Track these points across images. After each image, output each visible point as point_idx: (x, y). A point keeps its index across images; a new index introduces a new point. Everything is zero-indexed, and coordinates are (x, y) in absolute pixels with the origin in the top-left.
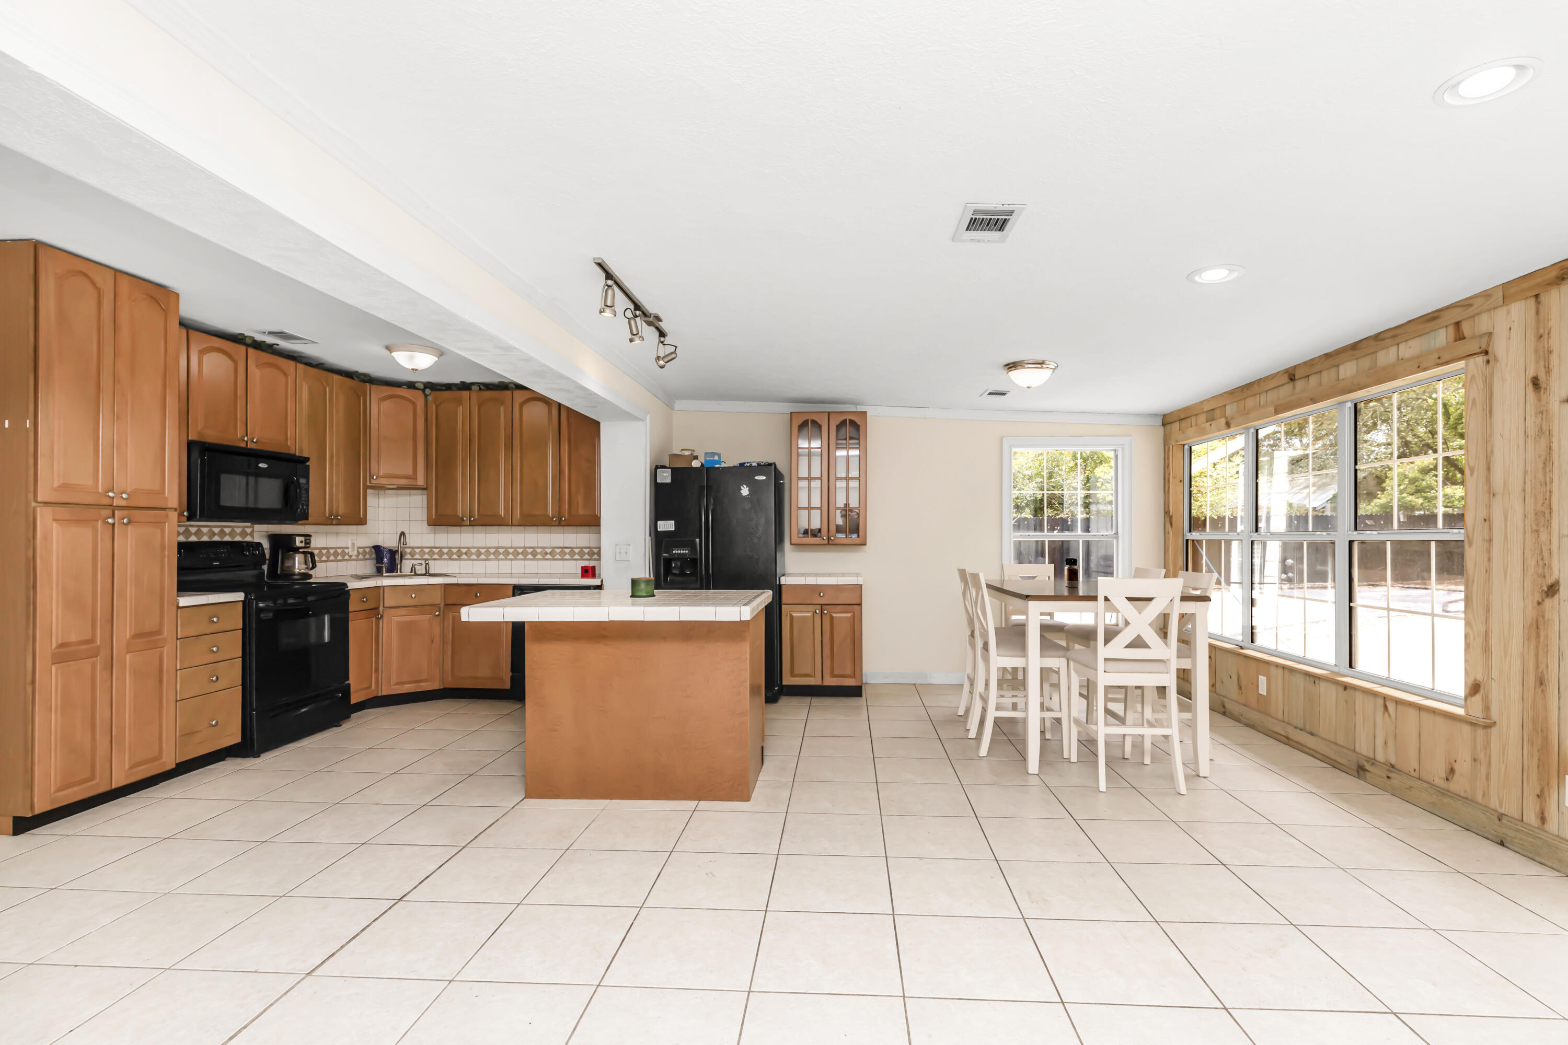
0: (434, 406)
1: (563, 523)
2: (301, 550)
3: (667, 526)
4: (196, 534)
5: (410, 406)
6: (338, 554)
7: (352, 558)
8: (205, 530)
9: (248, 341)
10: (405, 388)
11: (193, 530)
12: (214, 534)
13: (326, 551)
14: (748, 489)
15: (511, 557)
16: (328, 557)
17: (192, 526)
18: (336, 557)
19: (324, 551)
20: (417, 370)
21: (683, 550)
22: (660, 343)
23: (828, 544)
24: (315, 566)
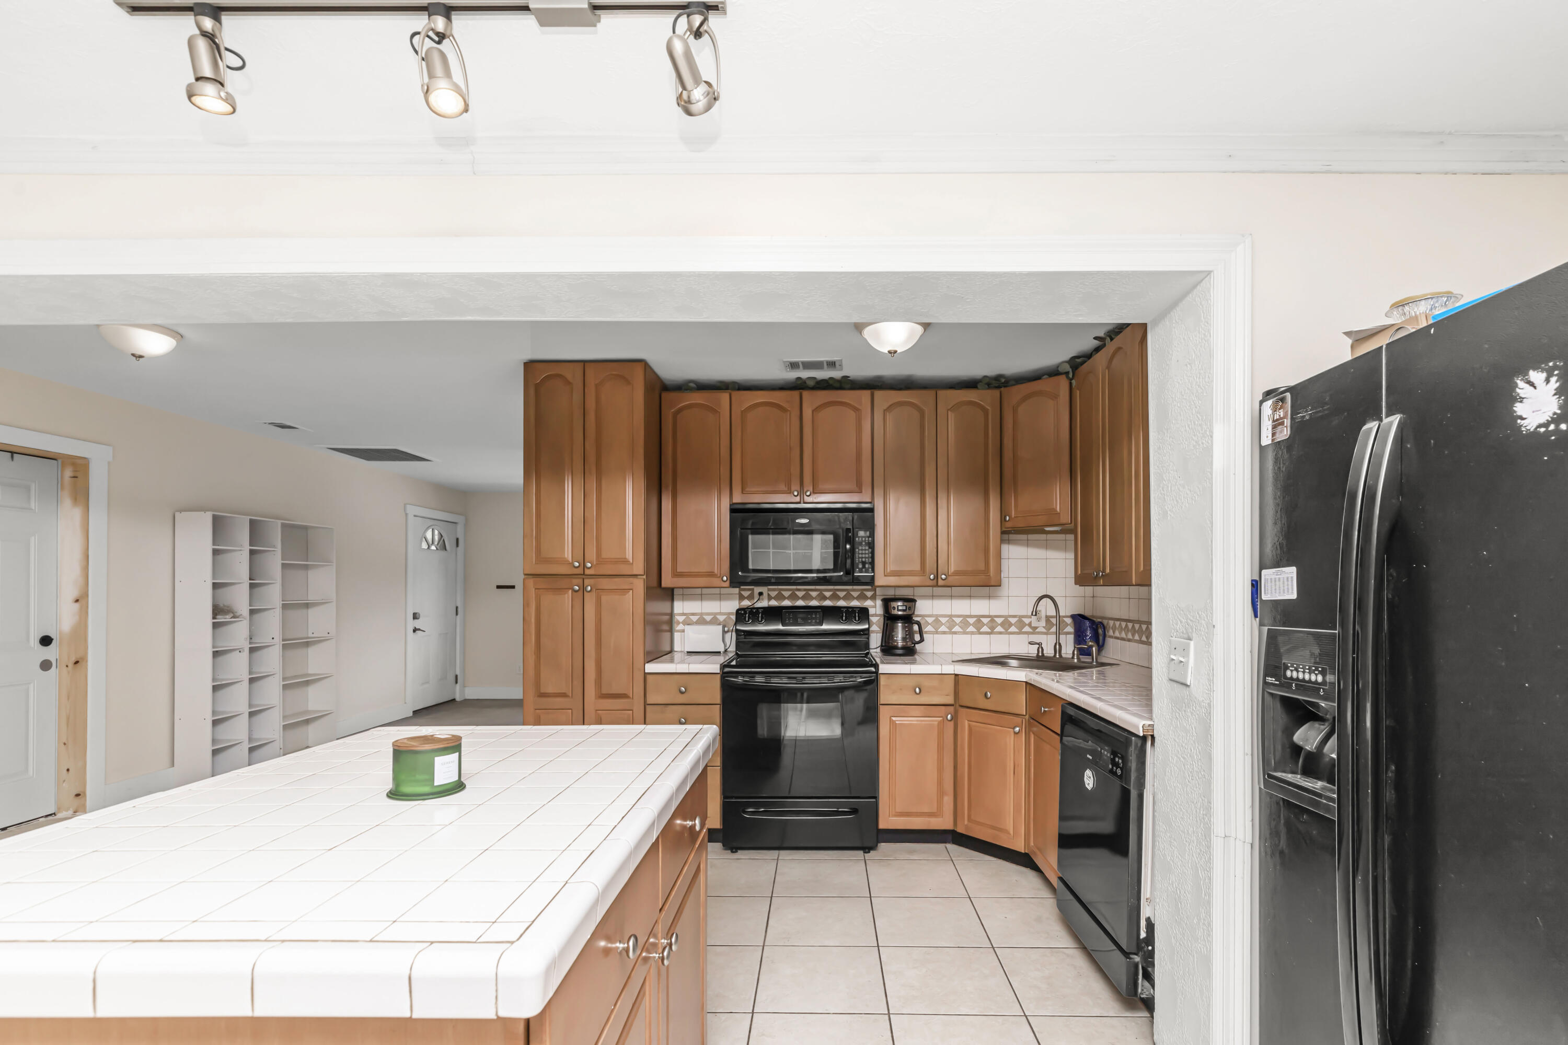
0: (1078, 392)
3: (1283, 584)
10: (1047, 378)
20: (895, 352)
24: (922, 640)
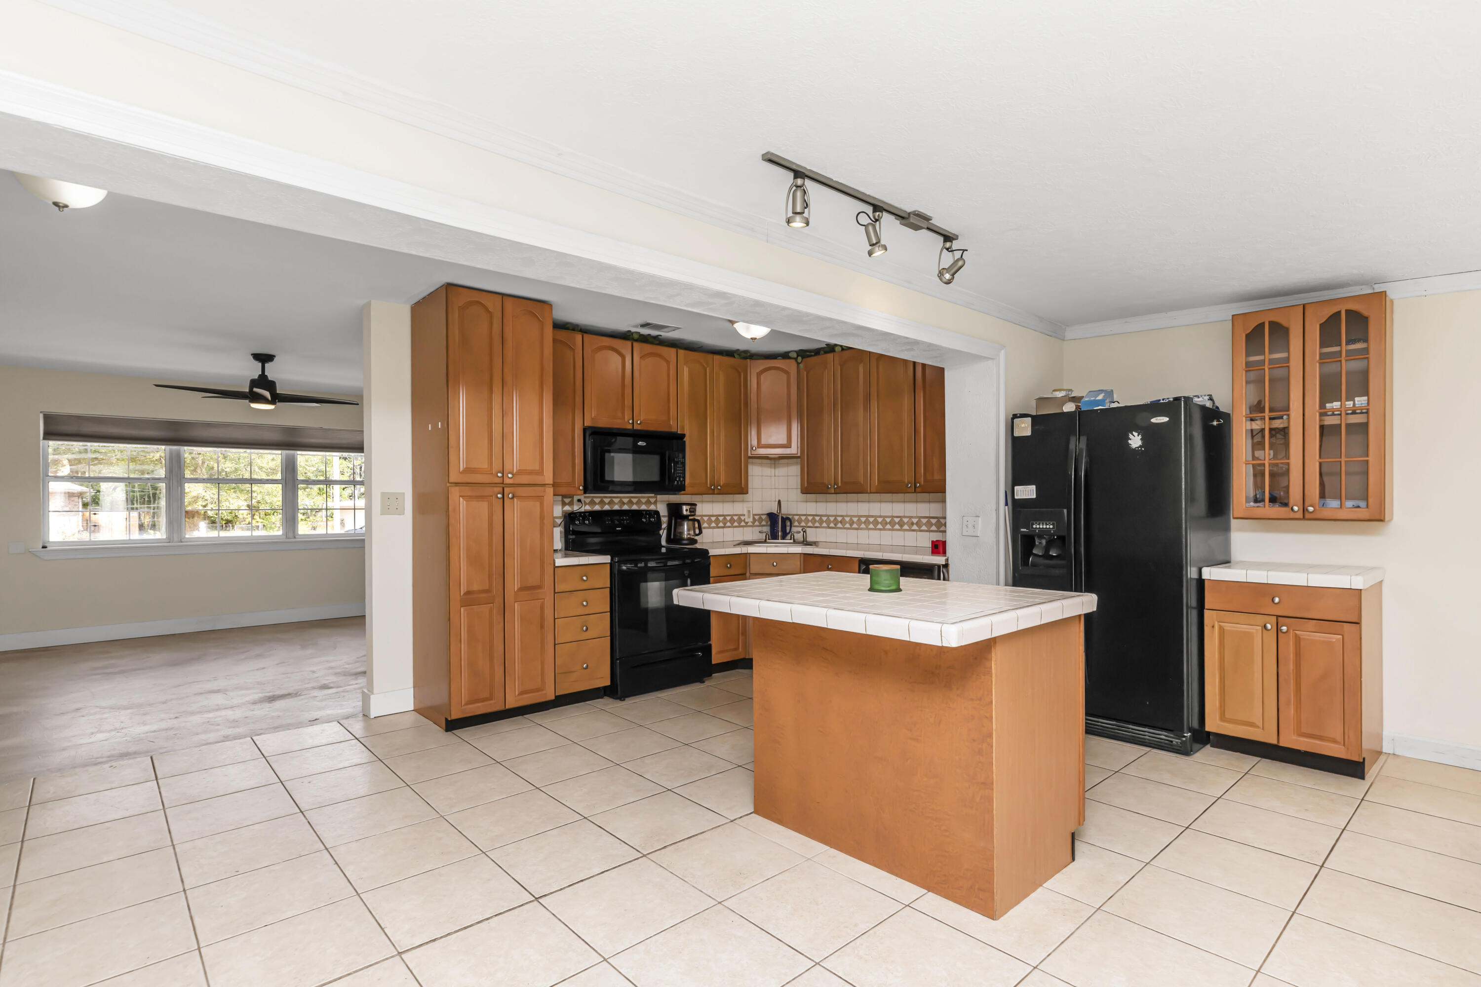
0: (805, 373)
1: (918, 490)
2: (690, 518)
3: (1027, 492)
4: (609, 503)
5: (785, 376)
6: (734, 521)
7: (748, 524)
8: (616, 500)
9: (636, 336)
10: (780, 359)
11: (607, 500)
12: (624, 504)
13: (723, 517)
14: (1140, 437)
15: (880, 526)
16: (725, 524)
17: (606, 497)
18: (732, 524)
19: (721, 518)
20: (756, 339)
21: (1046, 524)
22: (945, 250)
23: (1304, 518)
24: (701, 532)
